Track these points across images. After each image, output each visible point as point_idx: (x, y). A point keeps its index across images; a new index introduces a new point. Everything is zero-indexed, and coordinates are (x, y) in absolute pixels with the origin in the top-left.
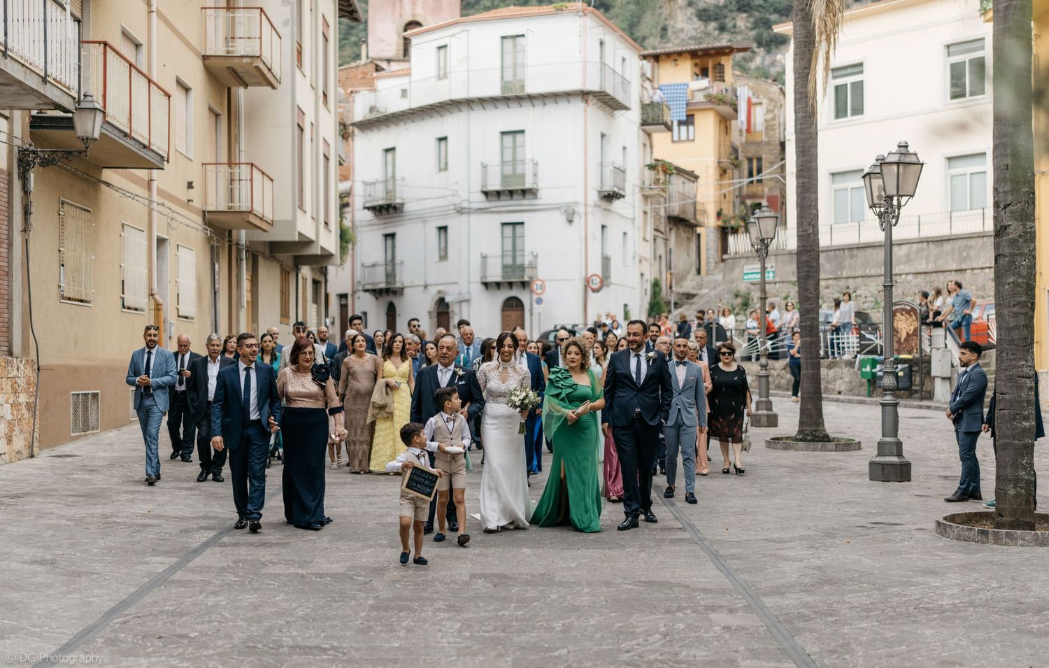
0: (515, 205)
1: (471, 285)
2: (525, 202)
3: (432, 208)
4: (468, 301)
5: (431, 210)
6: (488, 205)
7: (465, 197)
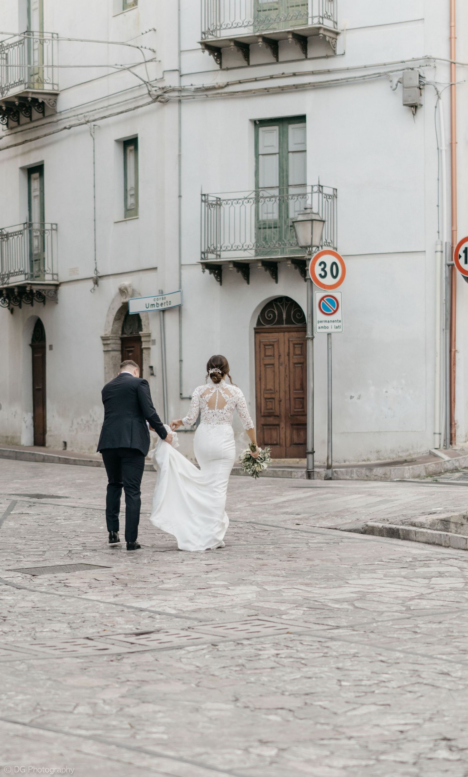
0: (283, 76)
1: (185, 273)
2: (308, 66)
3: (108, 97)
4: (179, 308)
5: (106, 104)
6: (221, 78)
7: (170, 63)
